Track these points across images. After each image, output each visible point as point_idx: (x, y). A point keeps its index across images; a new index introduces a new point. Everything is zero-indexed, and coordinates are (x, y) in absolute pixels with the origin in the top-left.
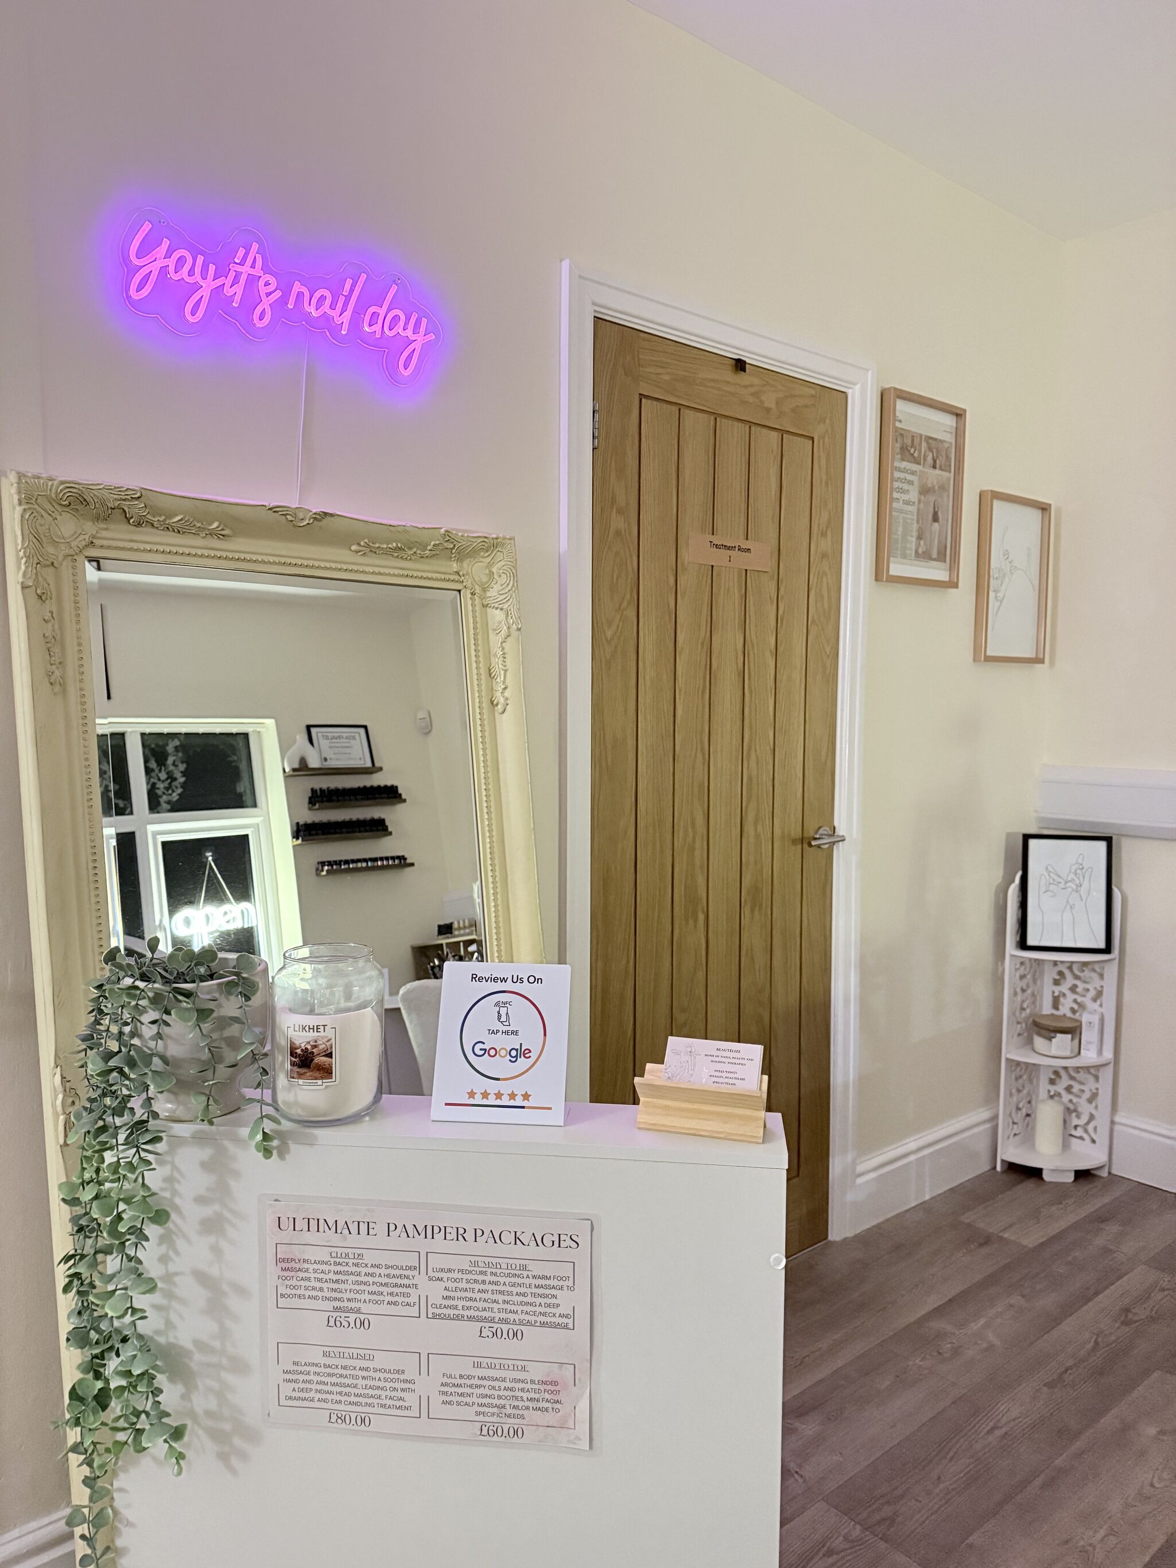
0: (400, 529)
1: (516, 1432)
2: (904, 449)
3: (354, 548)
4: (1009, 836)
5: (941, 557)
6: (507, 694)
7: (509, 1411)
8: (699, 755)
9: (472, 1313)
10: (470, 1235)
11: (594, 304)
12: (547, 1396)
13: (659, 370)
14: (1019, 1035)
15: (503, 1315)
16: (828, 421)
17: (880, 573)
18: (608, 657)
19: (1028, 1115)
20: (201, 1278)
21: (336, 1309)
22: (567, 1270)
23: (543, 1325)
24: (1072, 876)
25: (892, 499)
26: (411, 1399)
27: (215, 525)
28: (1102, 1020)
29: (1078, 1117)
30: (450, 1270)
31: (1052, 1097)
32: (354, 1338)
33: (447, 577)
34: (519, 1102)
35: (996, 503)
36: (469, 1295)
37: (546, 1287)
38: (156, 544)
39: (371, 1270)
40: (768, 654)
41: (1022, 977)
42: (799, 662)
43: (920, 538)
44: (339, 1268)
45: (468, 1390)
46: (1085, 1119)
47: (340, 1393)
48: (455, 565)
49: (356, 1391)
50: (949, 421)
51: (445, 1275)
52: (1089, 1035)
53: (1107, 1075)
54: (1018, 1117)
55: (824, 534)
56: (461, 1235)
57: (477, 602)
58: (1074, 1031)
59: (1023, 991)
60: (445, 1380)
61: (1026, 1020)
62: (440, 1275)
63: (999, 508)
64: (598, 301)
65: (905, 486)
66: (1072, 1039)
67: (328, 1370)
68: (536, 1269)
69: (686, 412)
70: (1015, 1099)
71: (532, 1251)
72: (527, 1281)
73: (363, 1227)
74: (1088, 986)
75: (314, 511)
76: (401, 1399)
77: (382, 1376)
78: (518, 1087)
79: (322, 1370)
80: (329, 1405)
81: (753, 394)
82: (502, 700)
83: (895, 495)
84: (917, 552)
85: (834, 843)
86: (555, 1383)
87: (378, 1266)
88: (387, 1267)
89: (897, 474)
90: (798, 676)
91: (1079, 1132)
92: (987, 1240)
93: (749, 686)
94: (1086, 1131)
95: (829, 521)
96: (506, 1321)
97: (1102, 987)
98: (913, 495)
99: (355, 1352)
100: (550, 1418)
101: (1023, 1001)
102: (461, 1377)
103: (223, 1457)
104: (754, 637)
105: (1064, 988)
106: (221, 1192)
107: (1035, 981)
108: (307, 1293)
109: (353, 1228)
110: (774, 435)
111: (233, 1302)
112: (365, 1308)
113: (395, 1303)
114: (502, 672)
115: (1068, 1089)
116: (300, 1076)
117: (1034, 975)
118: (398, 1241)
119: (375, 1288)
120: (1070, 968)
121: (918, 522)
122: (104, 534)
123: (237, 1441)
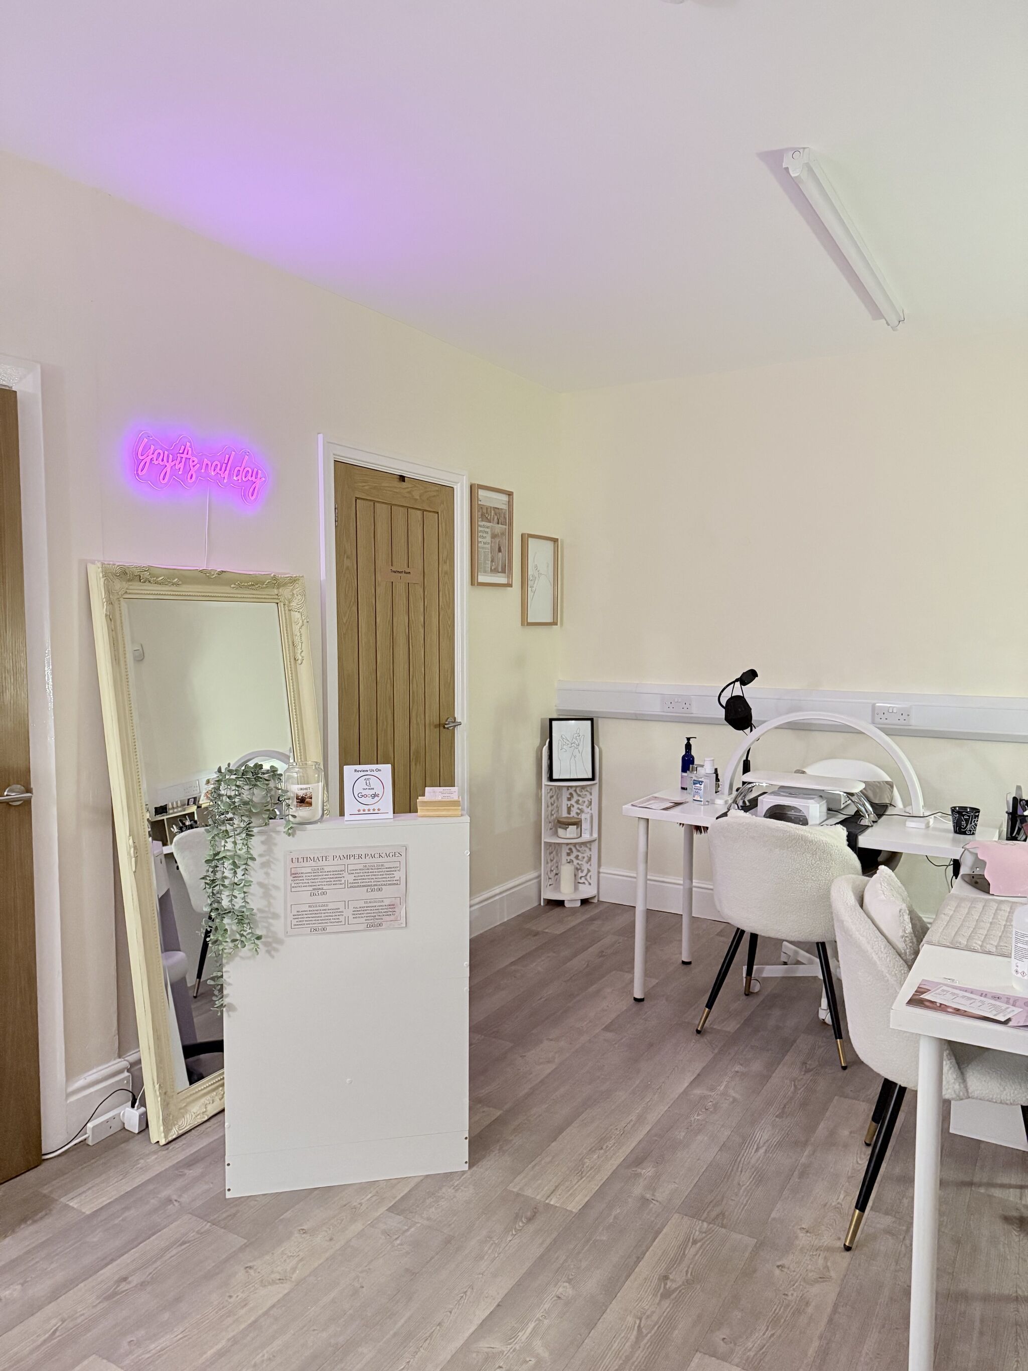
0: (253, 576)
1: (380, 925)
2: (483, 515)
3: (232, 586)
4: (543, 720)
5: (503, 571)
6: (302, 655)
7: (377, 917)
8: (389, 681)
9: (364, 884)
10: (363, 856)
11: (334, 454)
12: (391, 910)
13: (364, 484)
14: (551, 829)
15: (375, 883)
16: (445, 503)
17: (473, 581)
18: (344, 632)
19: (557, 874)
20: (261, 884)
21: (314, 889)
22: (397, 864)
23: (389, 884)
24: (574, 740)
25: (478, 542)
26: (342, 918)
27: (176, 580)
28: (592, 817)
29: (582, 872)
30: (356, 870)
31: (569, 862)
32: (320, 899)
33: (273, 597)
34: (376, 812)
35: (530, 539)
36: (363, 877)
37: (390, 871)
38: (151, 590)
39: (327, 873)
40: (420, 627)
41: (551, 797)
42: (435, 629)
43: (492, 561)
44: (315, 874)
45: (363, 912)
46: (585, 872)
47: (315, 920)
48: (276, 591)
49: (321, 918)
50: (505, 498)
51: (354, 872)
52: (585, 826)
53: (595, 846)
54: (552, 875)
55: (445, 562)
56: (360, 857)
57: (286, 608)
58: (578, 824)
59: (552, 805)
60: (355, 909)
61: (554, 820)
62: (352, 872)
63: (531, 541)
64: (335, 453)
65: (485, 535)
66: (577, 828)
67: (311, 912)
68: (387, 865)
69: (377, 504)
70: (549, 865)
71: (386, 859)
72: (384, 870)
73: (324, 858)
74: (584, 799)
75: (219, 570)
76: (338, 919)
77: (331, 911)
78: (376, 807)
79: (308, 912)
80: (311, 925)
81: (409, 492)
82: (300, 657)
83: (480, 540)
84: (491, 569)
85: (455, 726)
86: (394, 905)
87: (330, 872)
88: (333, 871)
89: (480, 529)
90: (435, 638)
91: (583, 880)
92: (536, 934)
93: (412, 643)
94: (586, 879)
95: (447, 555)
96: (376, 885)
97: (591, 799)
98: (488, 539)
99: (321, 904)
100: (392, 918)
101: (552, 811)
102: (360, 907)
103: (268, 952)
104: (413, 618)
105: (573, 802)
106: (269, 852)
107: (558, 799)
108: (303, 885)
109: (320, 859)
110: (419, 513)
111: (273, 892)
112: (325, 887)
113: (336, 884)
114: (300, 644)
115: (577, 857)
116: (300, 806)
117: (557, 795)
118: (336, 862)
119: (328, 880)
120: (575, 791)
121: (491, 553)
122: (131, 587)
123: (274, 945)
